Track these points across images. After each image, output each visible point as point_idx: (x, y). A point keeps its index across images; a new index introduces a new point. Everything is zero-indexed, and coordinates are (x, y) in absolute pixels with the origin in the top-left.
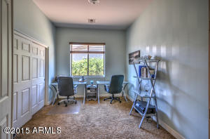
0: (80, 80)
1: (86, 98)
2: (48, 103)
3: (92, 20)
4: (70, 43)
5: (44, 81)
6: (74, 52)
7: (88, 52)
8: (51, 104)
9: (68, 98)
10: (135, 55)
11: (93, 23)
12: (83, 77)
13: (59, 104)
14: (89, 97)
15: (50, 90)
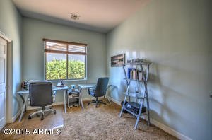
0: (59, 85)
1: (67, 105)
2: (12, 119)
3: (75, 16)
4: (44, 40)
5: (5, 90)
6: (50, 51)
7: (67, 52)
8: (17, 119)
9: (43, 109)
10: (119, 58)
11: (77, 20)
12: (62, 81)
13: (30, 118)
14: (70, 103)
15: (14, 101)
